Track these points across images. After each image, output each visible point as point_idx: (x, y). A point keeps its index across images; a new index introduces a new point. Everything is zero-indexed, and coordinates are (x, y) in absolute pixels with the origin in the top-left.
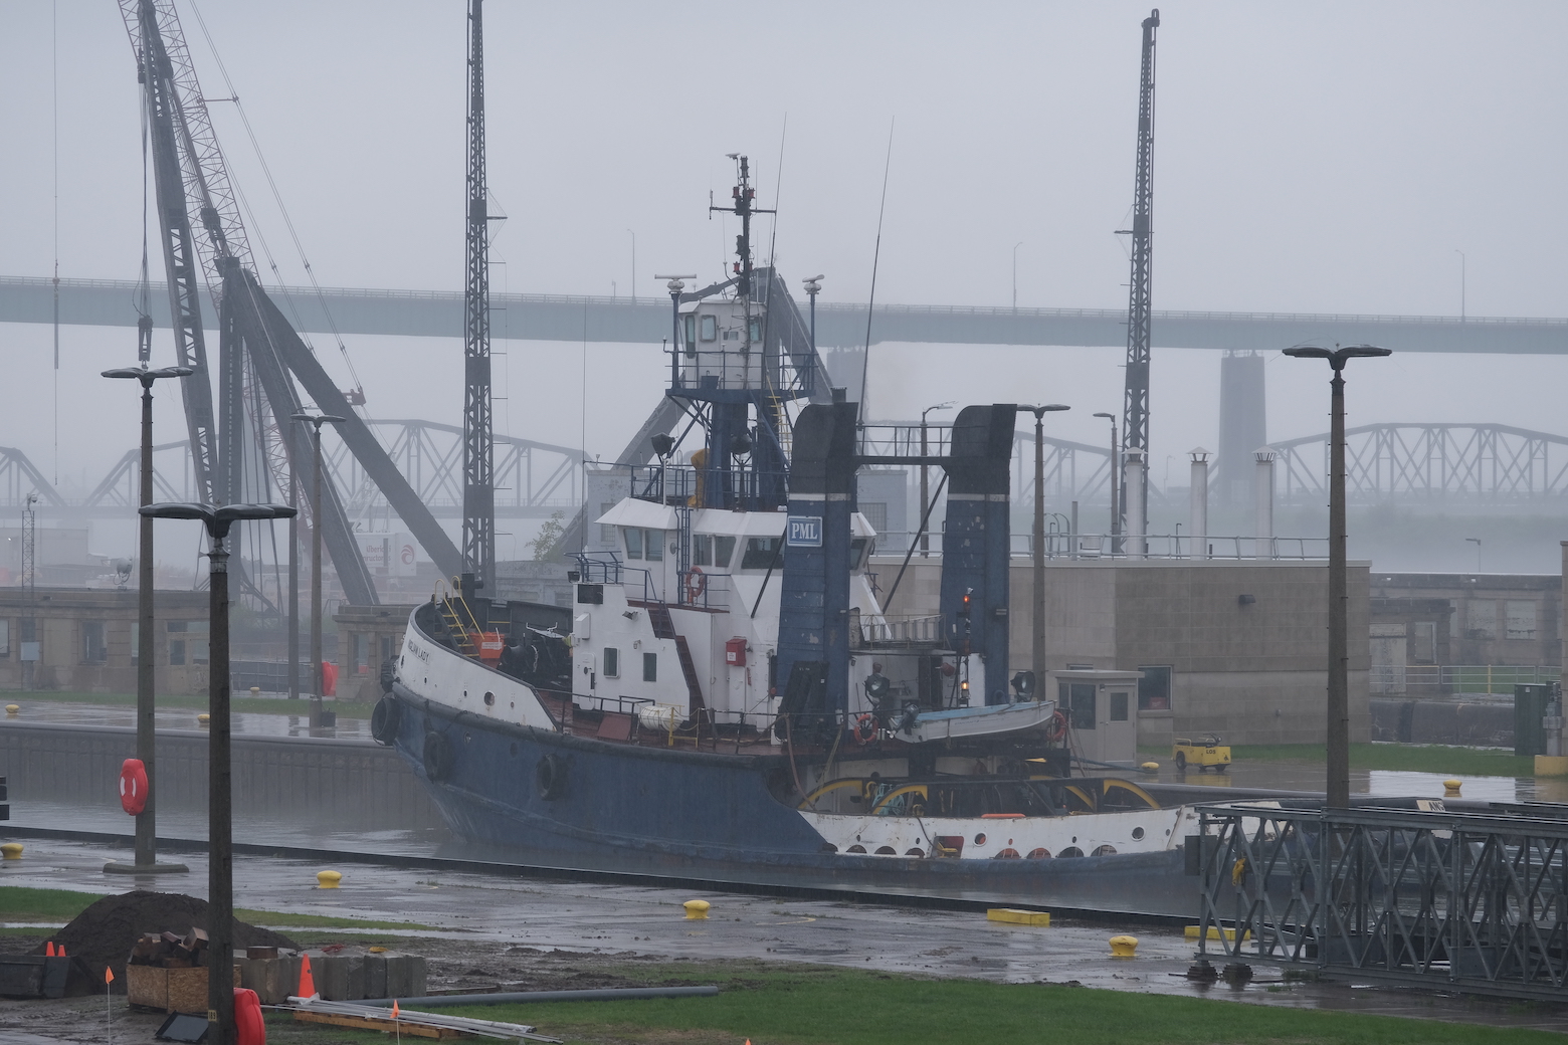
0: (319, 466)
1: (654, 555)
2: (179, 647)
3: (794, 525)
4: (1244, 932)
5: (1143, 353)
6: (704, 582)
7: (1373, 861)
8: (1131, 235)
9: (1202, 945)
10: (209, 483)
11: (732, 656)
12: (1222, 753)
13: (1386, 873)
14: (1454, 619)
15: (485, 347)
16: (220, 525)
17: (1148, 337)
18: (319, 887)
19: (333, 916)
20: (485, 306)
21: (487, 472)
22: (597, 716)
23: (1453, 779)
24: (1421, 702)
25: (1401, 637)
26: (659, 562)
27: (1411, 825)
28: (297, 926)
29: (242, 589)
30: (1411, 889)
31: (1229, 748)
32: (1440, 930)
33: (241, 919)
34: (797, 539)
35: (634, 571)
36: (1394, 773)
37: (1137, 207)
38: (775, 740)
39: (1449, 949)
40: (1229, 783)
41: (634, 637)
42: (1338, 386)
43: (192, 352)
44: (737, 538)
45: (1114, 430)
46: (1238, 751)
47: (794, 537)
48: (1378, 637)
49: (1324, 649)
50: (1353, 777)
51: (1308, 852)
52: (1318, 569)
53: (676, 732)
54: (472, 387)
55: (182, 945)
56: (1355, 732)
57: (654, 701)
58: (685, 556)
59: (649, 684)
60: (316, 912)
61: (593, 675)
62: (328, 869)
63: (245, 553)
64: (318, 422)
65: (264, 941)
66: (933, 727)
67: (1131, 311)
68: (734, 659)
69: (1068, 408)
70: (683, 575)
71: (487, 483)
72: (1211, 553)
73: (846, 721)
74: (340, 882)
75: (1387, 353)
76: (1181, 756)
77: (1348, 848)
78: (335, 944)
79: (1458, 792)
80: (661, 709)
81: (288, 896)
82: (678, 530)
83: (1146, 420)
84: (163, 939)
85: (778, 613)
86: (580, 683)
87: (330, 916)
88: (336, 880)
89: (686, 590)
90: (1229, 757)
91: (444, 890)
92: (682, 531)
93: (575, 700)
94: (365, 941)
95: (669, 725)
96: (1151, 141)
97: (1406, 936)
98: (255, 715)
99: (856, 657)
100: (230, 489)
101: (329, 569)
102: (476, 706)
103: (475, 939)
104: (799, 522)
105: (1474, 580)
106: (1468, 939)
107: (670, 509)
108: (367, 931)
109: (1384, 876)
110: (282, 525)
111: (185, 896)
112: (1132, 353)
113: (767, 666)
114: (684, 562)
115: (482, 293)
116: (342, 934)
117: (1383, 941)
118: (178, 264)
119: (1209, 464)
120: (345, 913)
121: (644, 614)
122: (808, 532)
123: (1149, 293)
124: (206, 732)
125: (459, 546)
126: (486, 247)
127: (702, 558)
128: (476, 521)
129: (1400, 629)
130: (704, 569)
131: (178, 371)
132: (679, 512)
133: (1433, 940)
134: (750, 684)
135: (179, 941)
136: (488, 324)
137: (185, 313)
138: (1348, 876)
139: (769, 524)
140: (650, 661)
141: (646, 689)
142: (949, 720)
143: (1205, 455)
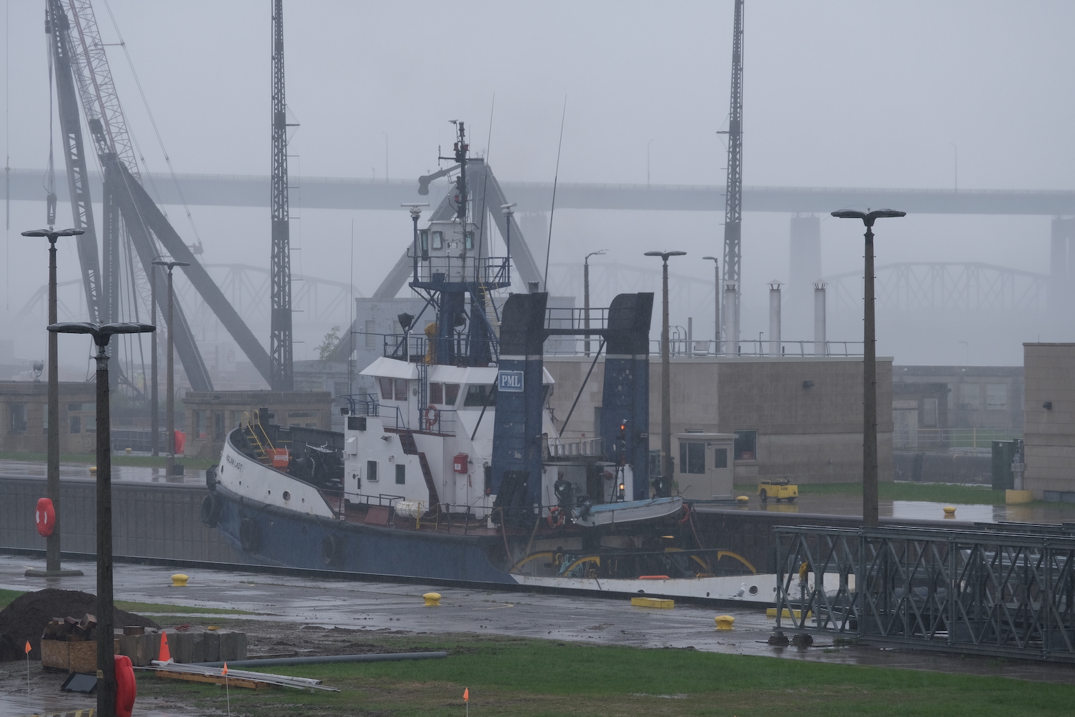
0: (172, 296)
1: (401, 396)
2: (76, 421)
3: (503, 377)
4: (807, 612)
5: (737, 215)
6: (438, 415)
7: (895, 563)
8: (728, 135)
9: (778, 621)
10: (96, 308)
11: (458, 467)
12: (792, 490)
13: (904, 572)
14: (951, 396)
15: (285, 213)
16: (103, 337)
17: (740, 204)
18: (173, 585)
19: (183, 605)
20: (285, 186)
21: (287, 300)
22: (363, 508)
23: (950, 507)
24: (928, 453)
25: (914, 409)
26: (405, 402)
27: (921, 538)
28: (158, 612)
29: (119, 381)
30: (922, 583)
31: (796, 486)
32: (941, 610)
33: (119, 608)
34: (506, 386)
35: (388, 408)
36: (910, 503)
37: (732, 115)
38: (490, 525)
39: (947, 623)
40: (797, 510)
41: (389, 453)
42: (869, 237)
43: (84, 219)
44: (461, 385)
45: (717, 268)
46: (803, 489)
47: (503, 385)
48: (900, 409)
49: (860, 418)
50: (881, 505)
51: (850, 557)
52: (857, 363)
53: (422, 519)
54: (276, 241)
55: (79, 625)
56: (882, 475)
57: (404, 498)
58: (424, 397)
59: (400, 486)
60: (171, 602)
61: (359, 480)
62: (179, 573)
63: (121, 356)
64: (171, 266)
65: (135, 623)
66: (602, 516)
67: (728, 187)
68: (459, 469)
69: (685, 254)
70: (423, 410)
71: (287, 307)
72: (783, 352)
73: (540, 512)
74: (188, 582)
75: (903, 214)
76: (764, 491)
77: (878, 554)
78: (184, 625)
79: (954, 515)
80: (410, 504)
81: (151, 592)
82: (419, 380)
83: (739, 261)
84: (65, 621)
85: (492, 437)
86: (349, 485)
87: (180, 605)
88: (184, 581)
89: (424, 421)
90: (797, 492)
91: (258, 586)
92: (421, 381)
93: (346, 496)
94: (204, 622)
95: (416, 514)
96: (741, 69)
97: (918, 614)
98: (129, 467)
99: (547, 467)
100: (110, 312)
101: (179, 367)
102: (277, 501)
103: (280, 621)
104: (507, 375)
105: (964, 370)
106: (960, 616)
107: (413, 365)
108: (206, 615)
109: (902, 573)
110: (147, 336)
111: (81, 592)
112: (729, 215)
113: (483, 473)
114: (422, 402)
115: (283, 177)
116: (189, 617)
117: (902, 618)
118: (74, 158)
119: (782, 292)
120: (190, 603)
121: (396, 438)
122: (513, 382)
123: (740, 174)
124: (94, 479)
125: (268, 350)
126: (286, 145)
127: (436, 398)
128: (280, 333)
129: (914, 404)
130: (438, 406)
131: (74, 232)
132: (419, 367)
133: (936, 617)
134: (471, 486)
135: (77, 623)
136: (287, 198)
137: (79, 191)
138: (878, 573)
139: (485, 375)
140: (400, 470)
141: (398, 490)
142: (613, 511)
143: (779, 285)
